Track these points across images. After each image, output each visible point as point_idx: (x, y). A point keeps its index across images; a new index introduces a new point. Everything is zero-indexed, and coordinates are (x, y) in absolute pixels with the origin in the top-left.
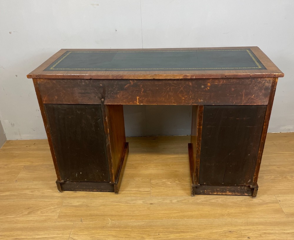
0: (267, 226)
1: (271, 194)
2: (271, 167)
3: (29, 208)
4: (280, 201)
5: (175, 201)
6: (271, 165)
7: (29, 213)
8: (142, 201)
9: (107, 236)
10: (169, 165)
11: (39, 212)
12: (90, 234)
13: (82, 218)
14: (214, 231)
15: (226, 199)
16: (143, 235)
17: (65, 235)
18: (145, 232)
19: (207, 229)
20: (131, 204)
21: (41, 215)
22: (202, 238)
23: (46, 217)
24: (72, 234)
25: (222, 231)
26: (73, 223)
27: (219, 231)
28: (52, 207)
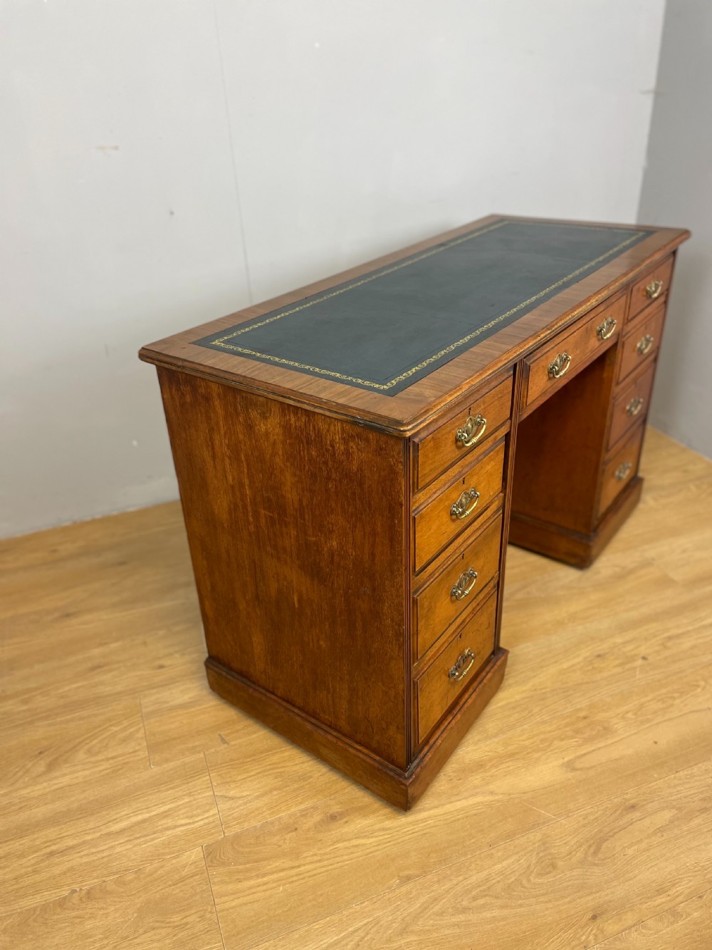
3: (41, 753)
7: (51, 767)
11: (81, 755)
12: (267, 770)
13: (222, 733)
14: (565, 666)
17: (199, 794)
19: (548, 666)
21: (93, 759)
22: (548, 689)
23: (111, 761)
24: (218, 784)
25: (580, 659)
26: (202, 755)
27: (575, 661)
28: (115, 729)
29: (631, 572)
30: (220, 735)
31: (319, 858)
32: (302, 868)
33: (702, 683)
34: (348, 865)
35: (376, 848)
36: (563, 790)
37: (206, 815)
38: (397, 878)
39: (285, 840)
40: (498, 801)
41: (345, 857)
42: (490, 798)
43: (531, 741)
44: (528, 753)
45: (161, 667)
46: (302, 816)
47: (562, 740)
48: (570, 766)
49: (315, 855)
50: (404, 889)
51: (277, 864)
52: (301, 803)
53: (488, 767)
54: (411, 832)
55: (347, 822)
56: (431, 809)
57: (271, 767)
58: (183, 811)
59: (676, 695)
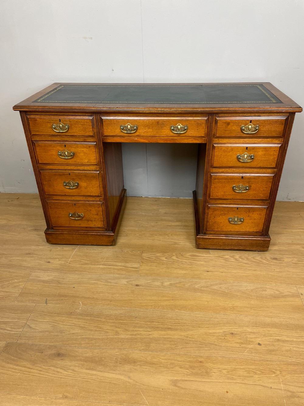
0: (281, 329)
1: (292, 284)
2: (294, 246)
4: (302, 294)
5: (167, 284)
6: (295, 244)
8: (126, 280)
9: (73, 326)
10: (168, 235)
12: (51, 322)
13: (48, 299)
14: (211, 331)
15: (233, 286)
16: (118, 329)
17: (22, 320)
18: (122, 326)
19: (202, 328)
20: (112, 284)
22: (193, 339)
23: (5, 293)
24: (31, 319)
25: (221, 331)
26: (34, 305)
27: (218, 331)
28: (16, 281)
29: (284, 297)
30: (47, 299)
31: (41, 369)
32: (32, 370)
33: (278, 372)
34: (49, 378)
35: (64, 377)
36: (162, 393)
37: (17, 330)
38: (62, 394)
39: (35, 355)
40: (129, 382)
41: (50, 375)
42: (127, 379)
43: (166, 361)
44: (160, 367)
45: (49, 262)
46: (49, 348)
47: (181, 368)
48: (175, 383)
49: (41, 367)
50: (61, 401)
51: (25, 364)
52: (52, 342)
53: (136, 364)
54: (83, 377)
55: (62, 359)
56: (99, 371)
57: (54, 321)
58: (12, 324)
59: (259, 372)
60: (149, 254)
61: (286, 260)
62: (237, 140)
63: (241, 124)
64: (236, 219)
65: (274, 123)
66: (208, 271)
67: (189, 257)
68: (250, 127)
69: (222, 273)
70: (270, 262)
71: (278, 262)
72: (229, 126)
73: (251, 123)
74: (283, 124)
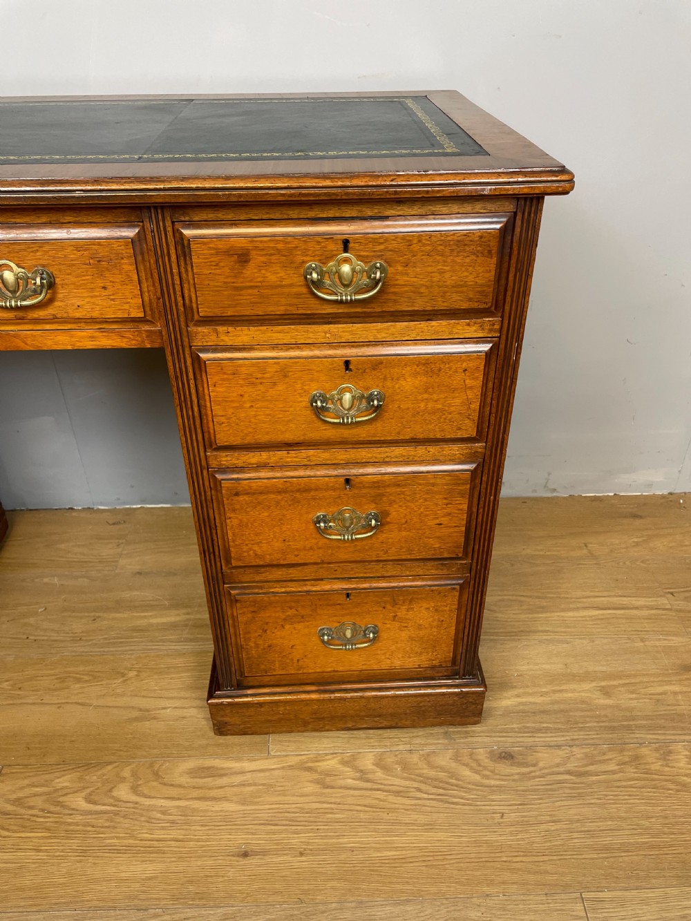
10: (123, 675)
60: (26, 782)
61: (546, 758)
62: (297, 330)
63: (306, 259)
64: (348, 634)
65: (452, 250)
66: (245, 855)
67: (185, 780)
68: (346, 268)
69: (301, 854)
70: (487, 777)
71: (516, 770)
72: (250, 270)
73: (346, 250)
74: (490, 252)
